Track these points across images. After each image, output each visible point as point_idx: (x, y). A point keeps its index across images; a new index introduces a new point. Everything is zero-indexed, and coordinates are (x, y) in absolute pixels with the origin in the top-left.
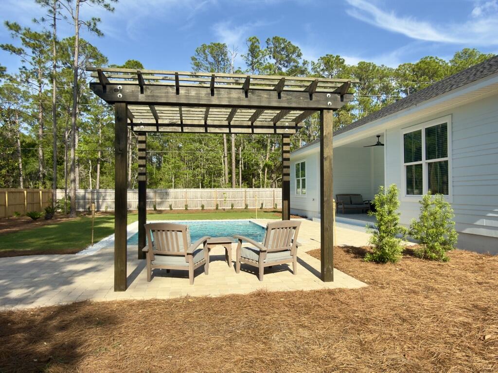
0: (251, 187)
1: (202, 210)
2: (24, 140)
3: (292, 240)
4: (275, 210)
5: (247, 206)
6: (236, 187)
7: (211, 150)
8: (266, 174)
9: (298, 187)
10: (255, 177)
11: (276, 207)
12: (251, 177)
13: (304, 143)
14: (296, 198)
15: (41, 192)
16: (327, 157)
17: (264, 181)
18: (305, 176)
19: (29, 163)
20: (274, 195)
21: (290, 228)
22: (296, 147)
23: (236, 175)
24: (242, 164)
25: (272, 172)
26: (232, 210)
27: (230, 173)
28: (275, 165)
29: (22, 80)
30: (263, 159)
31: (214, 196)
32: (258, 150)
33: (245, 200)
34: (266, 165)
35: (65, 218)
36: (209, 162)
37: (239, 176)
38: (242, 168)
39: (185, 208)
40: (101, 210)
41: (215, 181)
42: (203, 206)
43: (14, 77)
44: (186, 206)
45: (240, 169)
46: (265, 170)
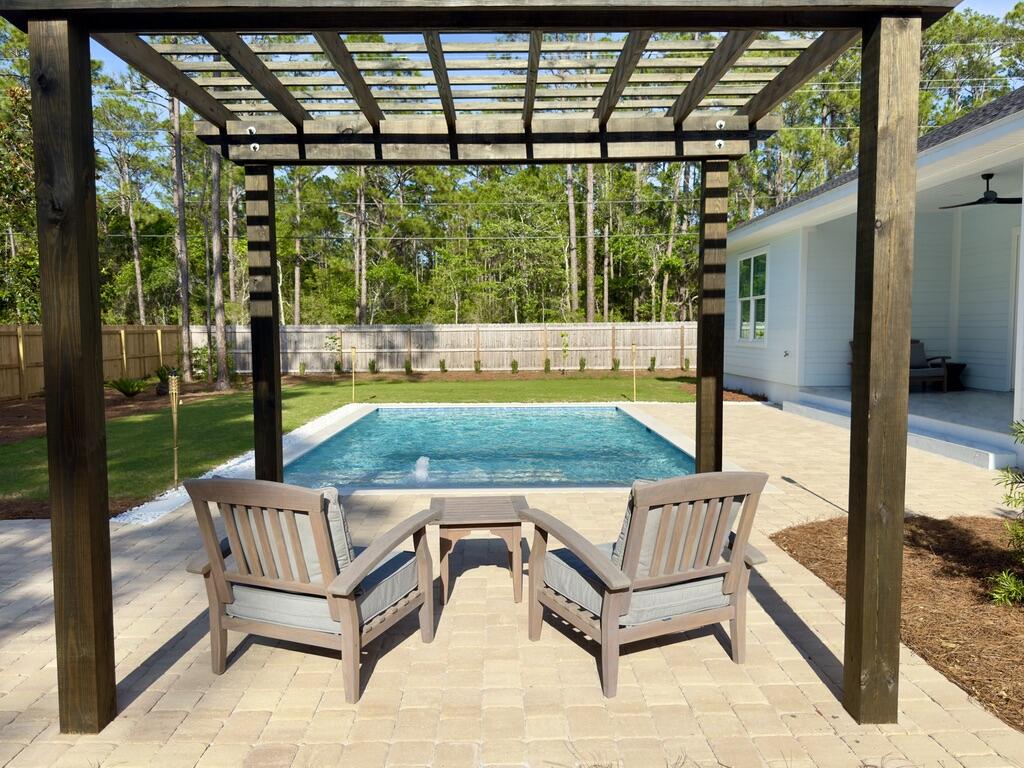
0: (631, 319)
1: (513, 372)
2: (143, 217)
3: (732, 536)
4: (684, 374)
5: (616, 363)
6: (596, 320)
7: (540, 234)
8: (665, 288)
9: (745, 318)
10: (640, 294)
11: (688, 367)
12: (631, 294)
13: (761, 212)
14: (737, 347)
15: (159, 332)
16: (890, 221)
17: (661, 305)
18: (763, 293)
19: (155, 268)
20: (682, 337)
21: (722, 500)
22: (739, 221)
23: (597, 292)
24: (609, 264)
25: (682, 282)
26: (582, 375)
27: (583, 286)
28: (688, 267)
29: (134, 88)
30: (660, 252)
31: (541, 339)
32: (650, 229)
33: (613, 350)
34: (667, 267)
35: (204, 391)
36: (536, 262)
37: (603, 293)
38: (609, 274)
39: (473, 369)
40: (291, 371)
41: (548, 306)
42: (514, 365)
43: (119, 81)
44: (477, 363)
45: (606, 276)
46: (664, 278)
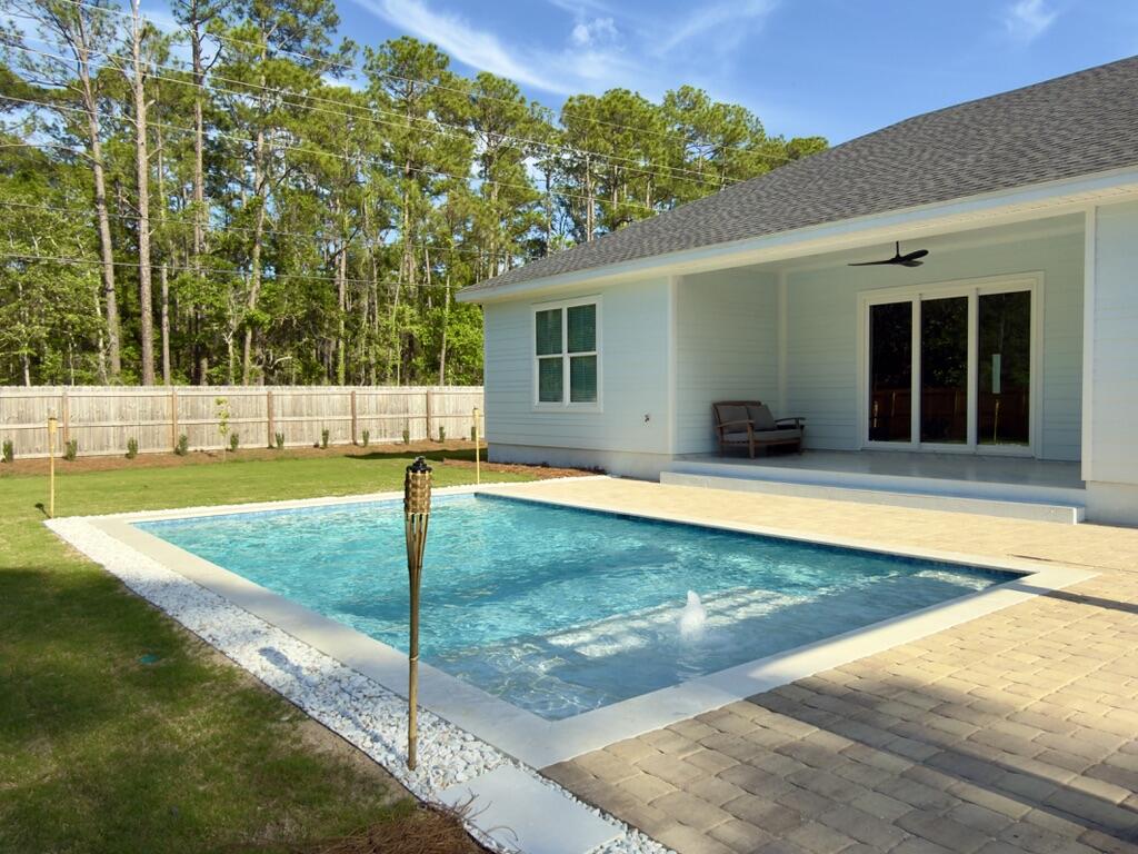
5: (279, 440)
8: (248, 347)
10: (211, 354)
14: (534, 413)
17: (242, 368)
18: (590, 349)
20: (353, 405)
30: (238, 304)
31: (167, 408)
33: (270, 422)
34: (252, 322)
37: (162, 350)
39: (63, 454)
44: (69, 445)
45: (166, 328)
46: (246, 334)
